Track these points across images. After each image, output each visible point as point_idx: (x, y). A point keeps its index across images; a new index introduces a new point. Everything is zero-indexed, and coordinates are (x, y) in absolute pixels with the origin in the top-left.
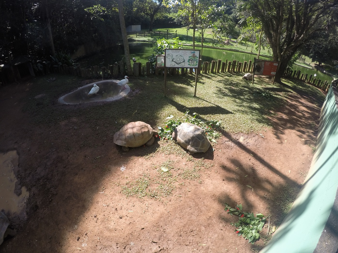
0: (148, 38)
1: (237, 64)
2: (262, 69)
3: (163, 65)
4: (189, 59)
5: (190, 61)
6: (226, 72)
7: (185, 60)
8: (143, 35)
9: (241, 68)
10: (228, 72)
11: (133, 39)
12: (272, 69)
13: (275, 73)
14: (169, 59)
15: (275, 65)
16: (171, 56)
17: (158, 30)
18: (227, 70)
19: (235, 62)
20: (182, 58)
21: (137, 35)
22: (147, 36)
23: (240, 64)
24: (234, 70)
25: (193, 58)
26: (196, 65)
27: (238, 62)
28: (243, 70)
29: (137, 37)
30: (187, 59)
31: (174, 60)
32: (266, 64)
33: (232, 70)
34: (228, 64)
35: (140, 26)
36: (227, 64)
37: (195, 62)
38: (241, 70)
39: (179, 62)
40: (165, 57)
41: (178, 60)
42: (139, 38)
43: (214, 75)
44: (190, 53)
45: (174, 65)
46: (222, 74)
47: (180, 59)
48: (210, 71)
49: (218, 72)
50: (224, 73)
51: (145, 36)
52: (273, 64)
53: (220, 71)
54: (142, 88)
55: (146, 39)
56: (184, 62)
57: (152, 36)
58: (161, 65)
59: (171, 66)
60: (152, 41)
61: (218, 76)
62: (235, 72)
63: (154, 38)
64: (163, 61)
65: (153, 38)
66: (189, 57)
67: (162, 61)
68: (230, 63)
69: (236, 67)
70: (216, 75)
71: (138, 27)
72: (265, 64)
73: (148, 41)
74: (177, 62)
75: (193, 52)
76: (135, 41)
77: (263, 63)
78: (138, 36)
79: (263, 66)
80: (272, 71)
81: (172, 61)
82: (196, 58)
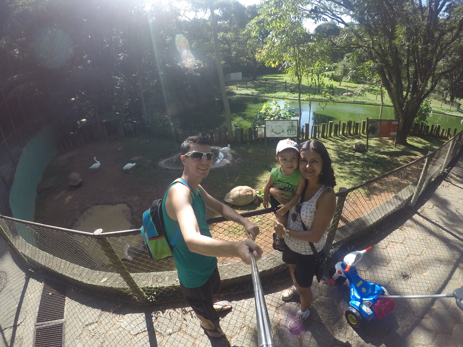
0: (251, 91)
1: (353, 125)
2: (378, 130)
3: (263, 136)
4: (288, 129)
5: (289, 131)
6: (340, 135)
7: (284, 130)
8: (244, 86)
9: (359, 128)
10: (342, 135)
11: (233, 92)
12: (391, 128)
13: (396, 133)
14: (269, 129)
15: (395, 123)
16: (271, 126)
17: (264, 77)
18: (341, 132)
19: (350, 123)
20: (281, 128)
21: (237, 86)
22: (250, 87)
23: (357, 124)
24: (350, 131)
25: (292, 128)
26: (295, 134)
27: (354, 122)
28: (361, 131)
29: (237, 89)
30: (286, 129)
31: (273, 131)
32: (382, 123)
33: (348, 132)
34: (342, 125)
35: (240, 73)
36: (340, 126)
37: (294, 132)
38: (359, 131)
39: (279, 132)
40: (265, 128)
41: (278, 131)
42: (240, 90)
43: (325, 139)
44: (289, 123)
45: (273, 135)
46: (334, 138)
47: (279, 130)
48: (320, 135)
49: (330, 136)
50: (337, 136)
51: (247, 88)
52: (392, 123)
53: (332, 134)
54: (244, 157)
55: (249, 92)
56: (283, 132)
57: (255, 88)
58: (262, 135)
59: (271, 136)
60: (257, 94)
61: (328, 141)
62: (351, 135)
63: (259, 90)
64: (264, 131)
65: (257, 90)
66: (288, 127)
67: (262, 132)
68: (344, 124)
69: (352, 128)
70: (327, 139)
71: (238, 75)
72: (381, 125)
73: (251, 95)
74: (276, 132)
75: (291, 122)
76: (235, 94)
77: (378, 123)
78: (239, 88)
79: (379, 126)
80: (392, 132)
81: (272, 131)
82: (295, 127)
